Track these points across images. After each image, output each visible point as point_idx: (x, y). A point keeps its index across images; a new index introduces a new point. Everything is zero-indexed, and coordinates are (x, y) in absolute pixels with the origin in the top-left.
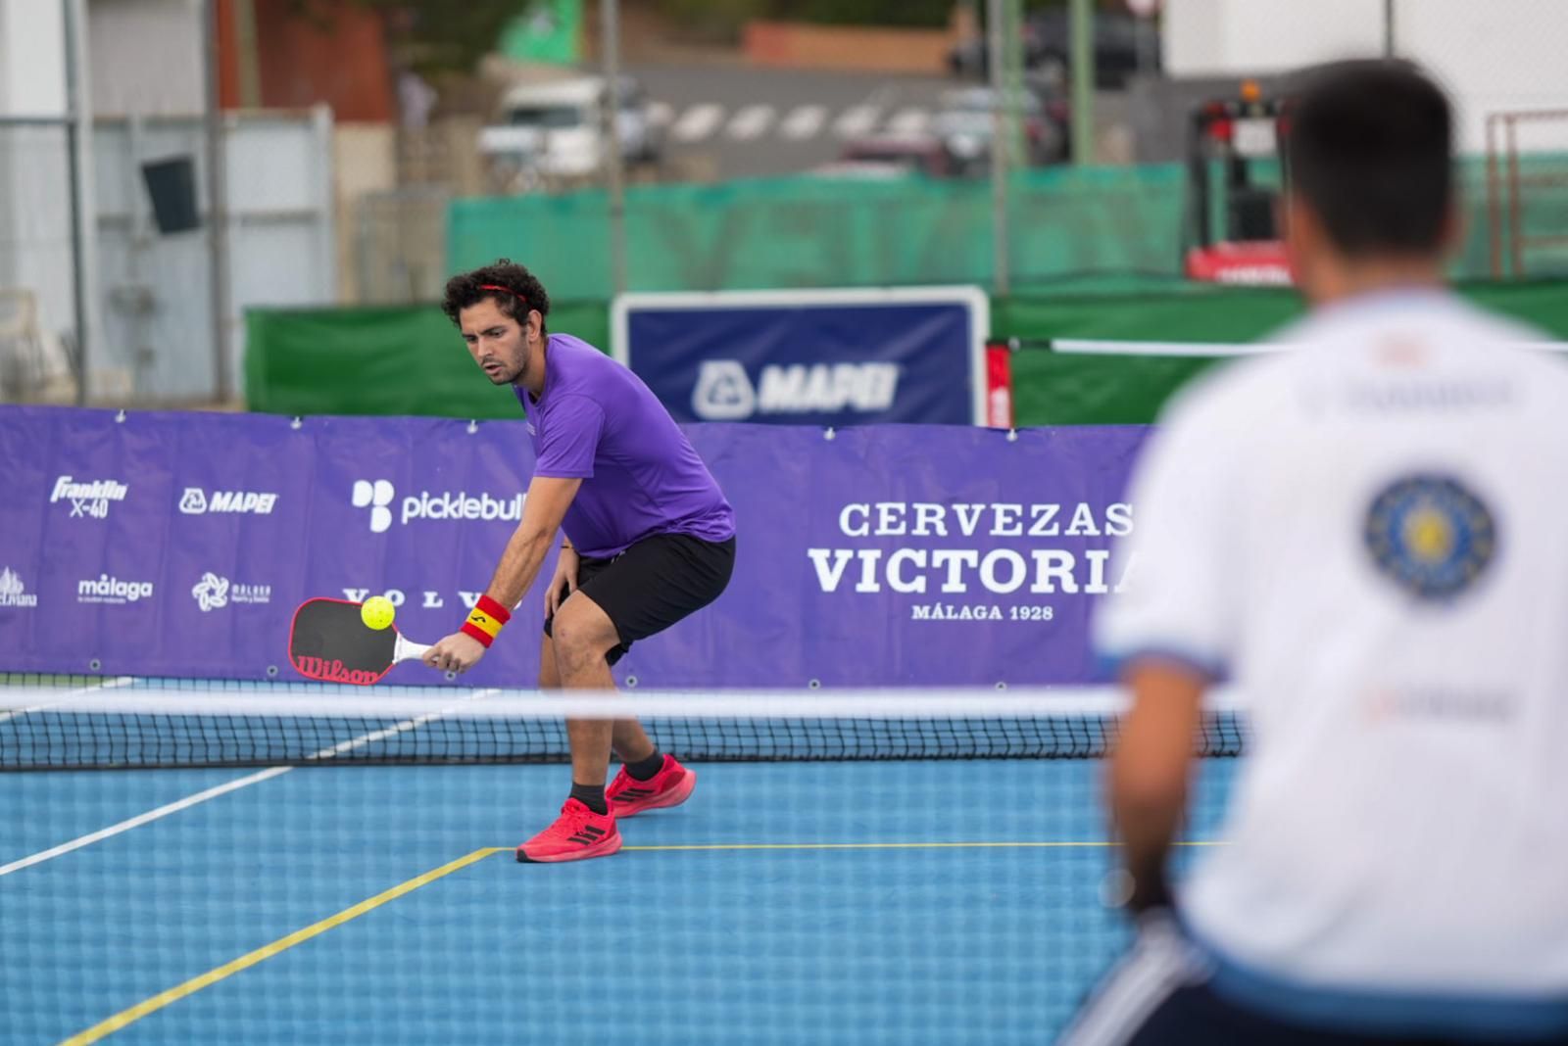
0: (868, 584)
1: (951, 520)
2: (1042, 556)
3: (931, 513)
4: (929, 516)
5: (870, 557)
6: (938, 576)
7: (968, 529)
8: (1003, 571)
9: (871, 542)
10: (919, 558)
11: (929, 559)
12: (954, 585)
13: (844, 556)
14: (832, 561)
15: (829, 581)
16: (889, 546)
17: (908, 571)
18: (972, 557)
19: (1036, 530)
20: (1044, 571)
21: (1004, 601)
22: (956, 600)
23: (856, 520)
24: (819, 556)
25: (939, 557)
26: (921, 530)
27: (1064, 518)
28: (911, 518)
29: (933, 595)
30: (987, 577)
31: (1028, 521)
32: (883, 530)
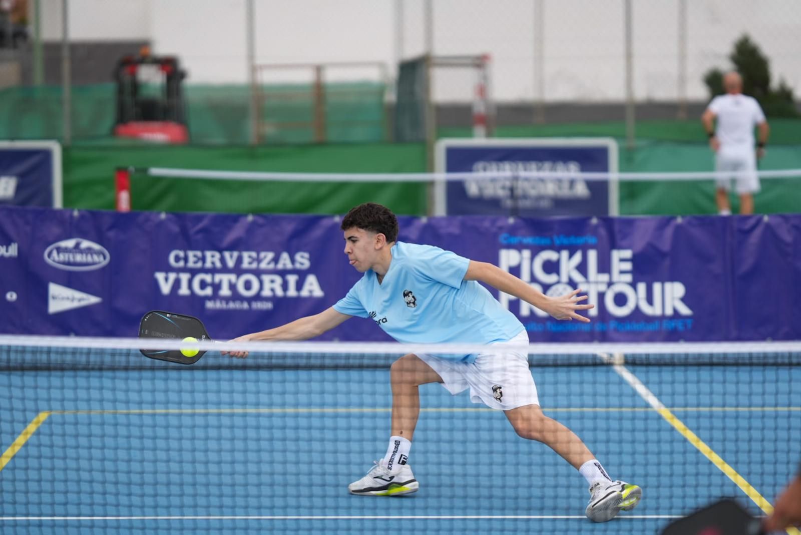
0: (184, 291)
1: (223, 260)
2: (266, 278)
3: (213, 256)
4: (212, 258)
5: (185, 277)
6: (217, 287)
7: (231, 263)
8: (248, 285)
9: (184, 270)
10: (208, 278)
11: (213, 278)
12: (225, 291)
13: (172, 276)
14: (166, 279)
15: (166, 289)
16: (194, 272)
17: (203, 285)
18: (233, 277)
19: (263, 265)
20: (267, 286)
21: (250, 300)
22: (227, 299)
23: (177, 259)
24: (160, 276)
25: (218, 277)
26: (208, 265)
27: (276, 260)
28: (203, 259)
29: (215, 296)
30: (241, 289)
31: (259, 261)
32: (191, 264)
